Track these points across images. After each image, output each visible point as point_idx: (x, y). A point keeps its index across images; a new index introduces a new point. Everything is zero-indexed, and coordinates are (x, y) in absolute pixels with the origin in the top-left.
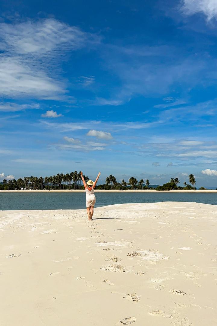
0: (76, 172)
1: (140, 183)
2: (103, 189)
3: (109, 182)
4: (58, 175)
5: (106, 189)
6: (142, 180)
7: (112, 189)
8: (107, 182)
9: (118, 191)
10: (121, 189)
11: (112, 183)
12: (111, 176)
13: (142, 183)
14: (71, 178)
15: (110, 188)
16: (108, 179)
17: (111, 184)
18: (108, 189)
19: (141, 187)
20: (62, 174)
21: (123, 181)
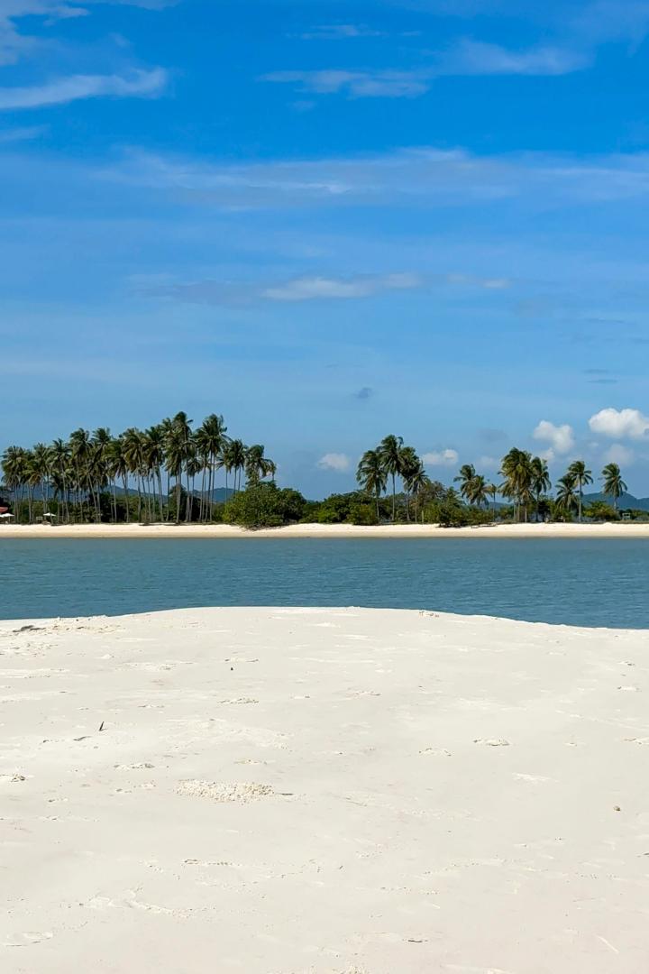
0: (181, 417)
1: (568, 482)
2: (341, 519)
3: (377, 481)
4: (80, 436)
5: (359, 521)
6: (579, 468)
7: (395, 522)
8: (364, 477)
9: (431, 529)
10: (445, 520)
11: (395, 485)
12: (390, 443)
13: (577, 486)
14: (155, 458)
15: (385, 513)
16: (373, 458)
17: (389, 493)
18: (374, 523)
19: (574, 505)
20: (103, 435)
21: (468, 472)
